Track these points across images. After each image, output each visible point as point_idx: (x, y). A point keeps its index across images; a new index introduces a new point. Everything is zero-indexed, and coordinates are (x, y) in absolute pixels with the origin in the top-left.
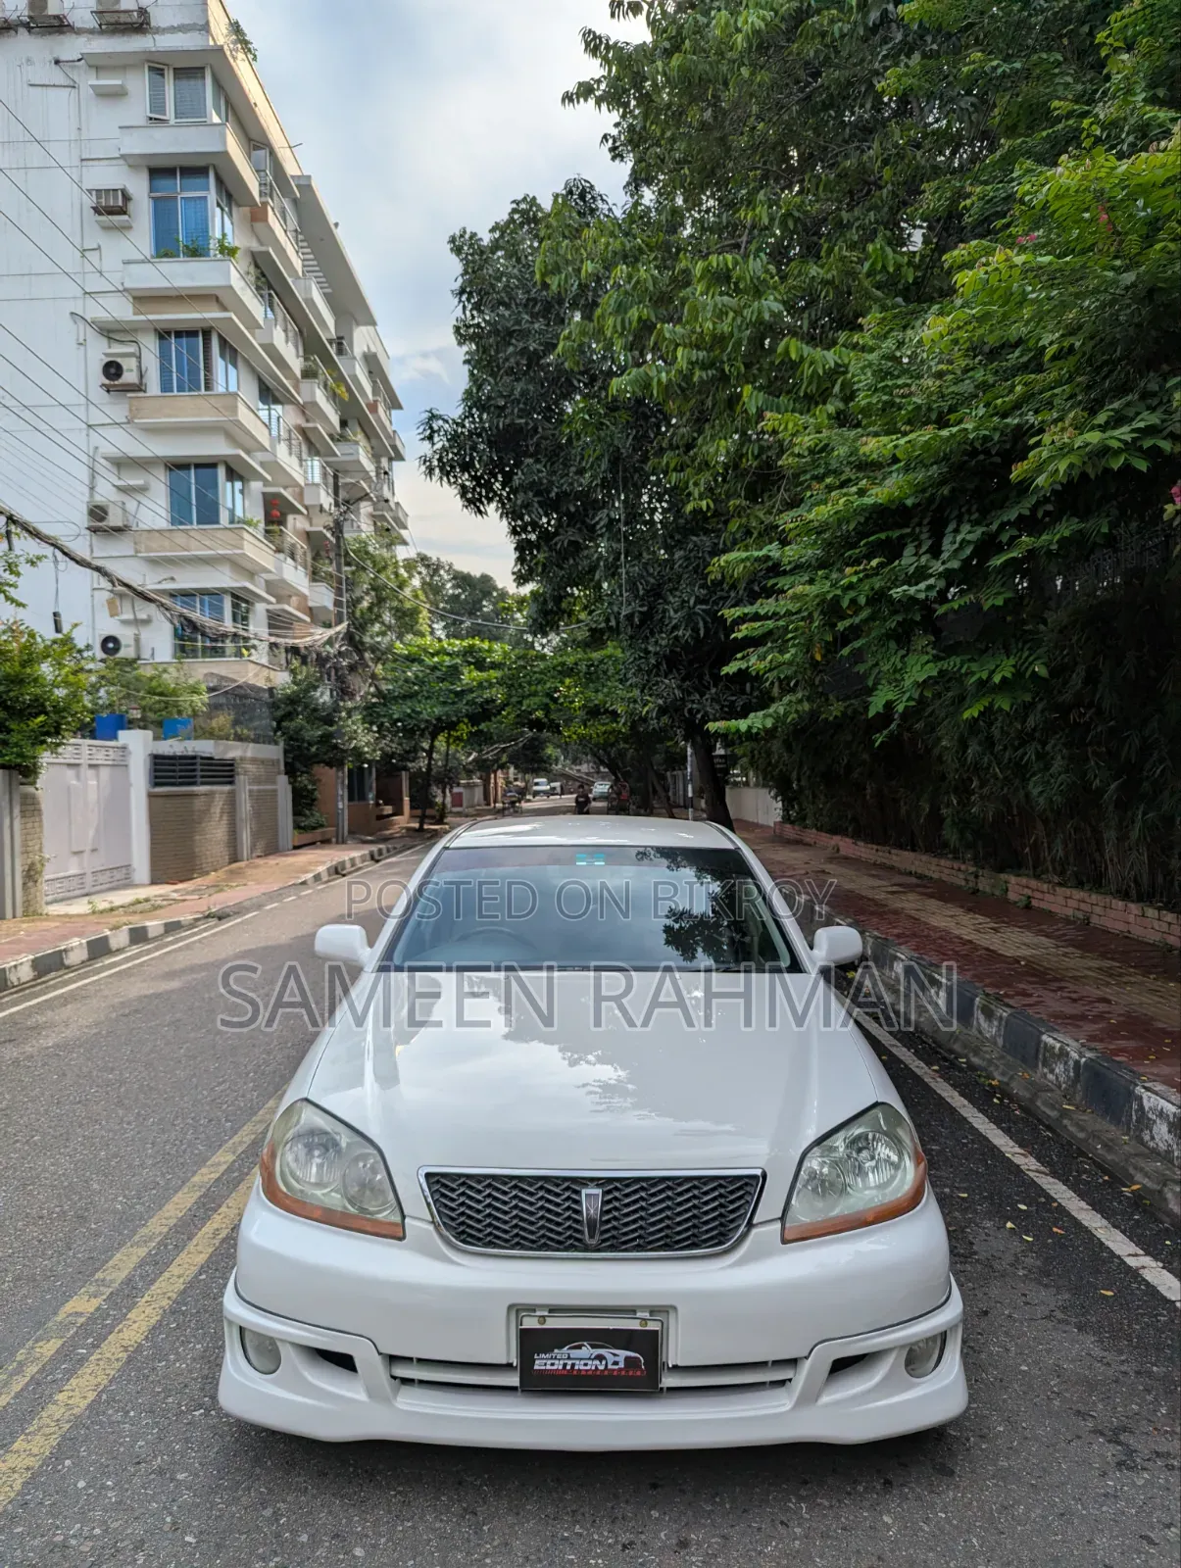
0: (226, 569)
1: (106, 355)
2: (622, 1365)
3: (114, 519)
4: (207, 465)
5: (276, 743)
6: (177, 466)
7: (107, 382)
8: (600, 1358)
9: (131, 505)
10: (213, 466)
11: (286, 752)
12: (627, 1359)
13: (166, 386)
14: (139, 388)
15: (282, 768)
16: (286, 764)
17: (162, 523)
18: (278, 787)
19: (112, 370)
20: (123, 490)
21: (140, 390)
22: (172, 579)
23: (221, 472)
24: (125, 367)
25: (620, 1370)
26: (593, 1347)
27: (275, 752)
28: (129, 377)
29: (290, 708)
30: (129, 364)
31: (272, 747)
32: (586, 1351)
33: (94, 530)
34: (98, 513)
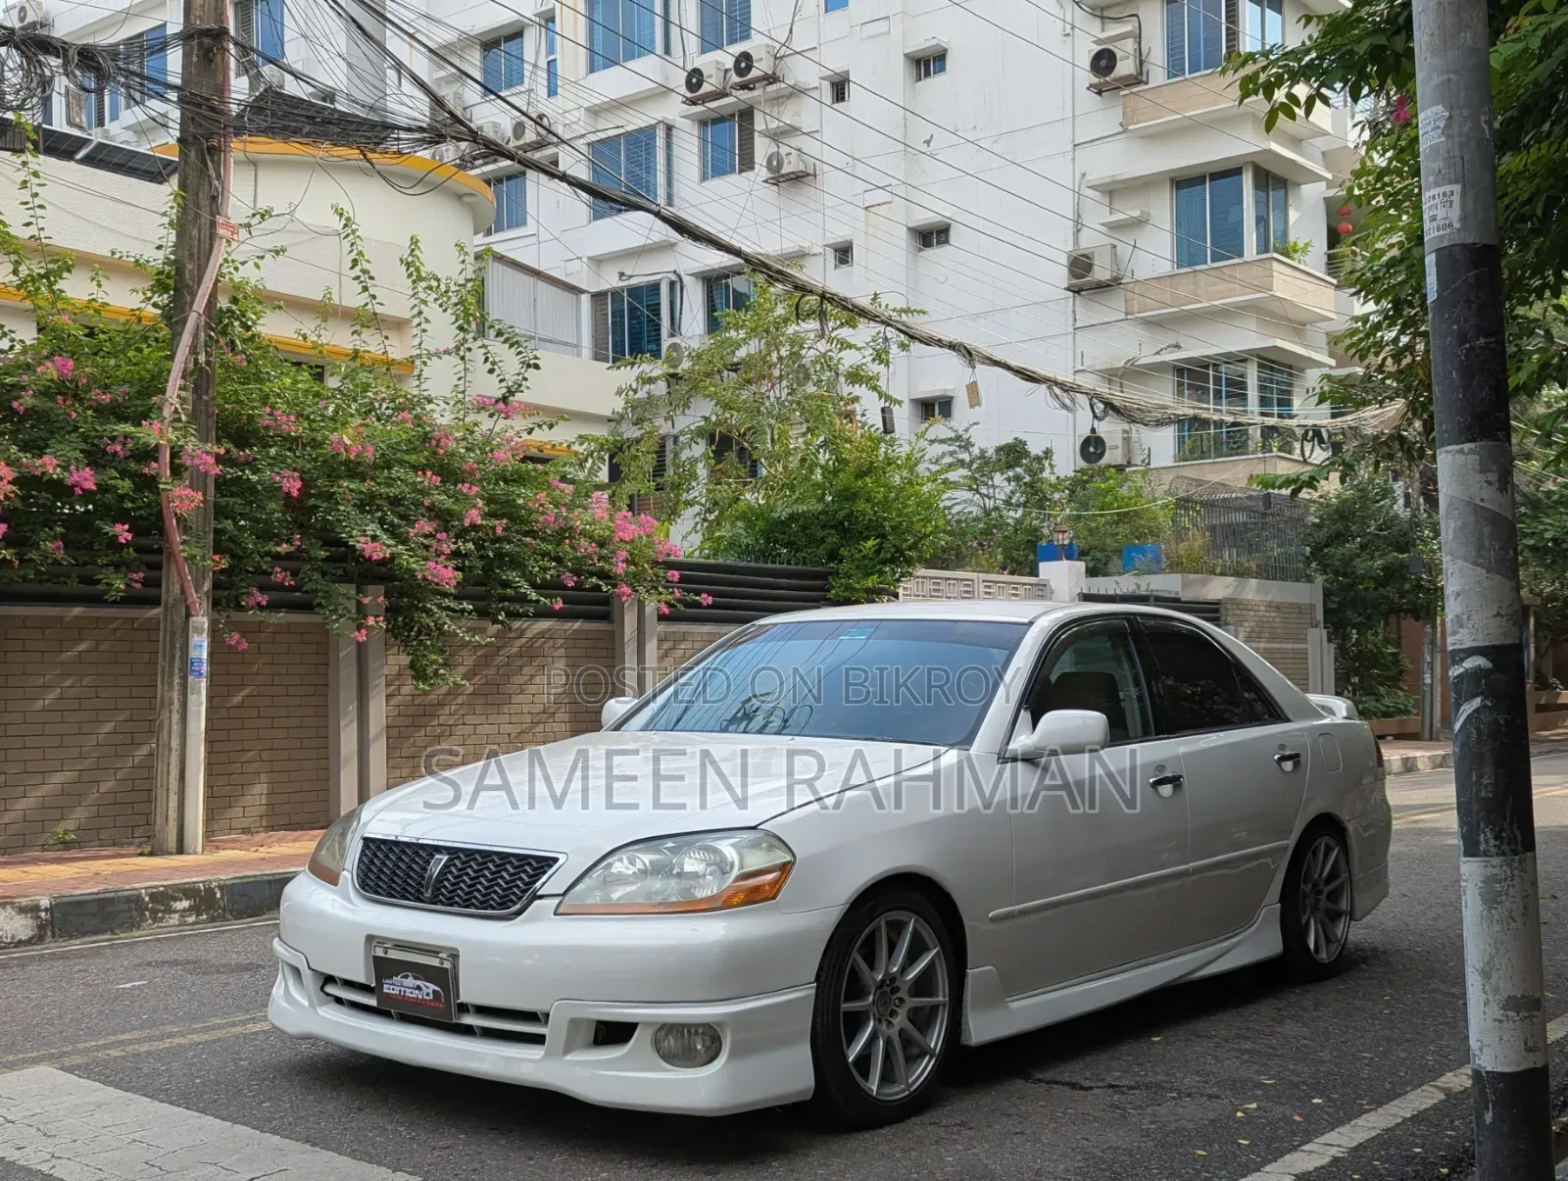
0: (1251, 323)
1: (1098, 42)
2: (431, 997)
3: (1101, 273)
4: (1226, 174)
5: (1310, 579)
6: (1184, 182)
7: (1095, 80)
8: (419, 988)
9: (1124, 250)
10: (1237, 172)
11: (1327, 594)
12: (434, 991)
13: (1175, 68)
14: (1137, 79)
15: (1320, 616)
16: (1327, 611)
17: (1166, 267)
18: (1309, 646)
19: (1104, 61)
20: (1115, 227)
21: (1140, 82)
22: (1177, 346)
23: (1248, 181)
24: (1119, 55)
25: (430, 1001)
26: (415, 978)
27: (1309, 593)
28: (1125, 67)
29: (1339, 526)
30: (1125, 51)
31: (1302, 587)
32: (410, 981)
33: (1077, 291)
34: (1080, 265)
